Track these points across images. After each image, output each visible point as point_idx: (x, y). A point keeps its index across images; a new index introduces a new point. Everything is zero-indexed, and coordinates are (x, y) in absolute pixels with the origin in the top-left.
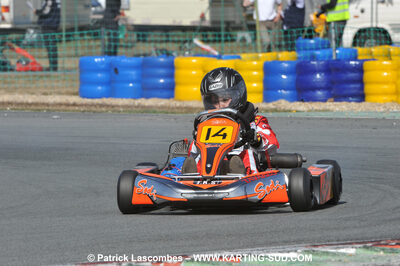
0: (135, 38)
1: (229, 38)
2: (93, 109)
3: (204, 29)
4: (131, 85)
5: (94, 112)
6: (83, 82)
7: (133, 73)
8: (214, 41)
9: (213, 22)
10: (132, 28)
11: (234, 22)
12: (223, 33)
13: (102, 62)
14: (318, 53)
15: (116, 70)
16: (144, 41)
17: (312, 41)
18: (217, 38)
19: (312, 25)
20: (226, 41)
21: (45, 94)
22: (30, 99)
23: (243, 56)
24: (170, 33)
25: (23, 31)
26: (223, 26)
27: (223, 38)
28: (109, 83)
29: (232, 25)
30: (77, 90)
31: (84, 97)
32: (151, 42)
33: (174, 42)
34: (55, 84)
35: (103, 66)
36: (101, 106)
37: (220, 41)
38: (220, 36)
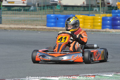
0: (63, 9)
1: (92, 10)
2: (51, 30)
3: (84, 7)
4: (62, 23)
5: (51, 31)
6: (48, 22)
7: (63, 20)
8: (87, 10)
9: (87, 5)
10: (62, 6)
11: (93, 5)
12: (90, 8)
13: (53, 16)
14: (119, 14)
15: (58, 19)
16: (66, 10)
17: (117, 11)
18: (88, 10)
19: (117, 6)
20: (91, 10)
21: (36, 25)
22: (32, 27)
23: (96, 15)
24: (74, 8)
25: (30, 7)
26: (90, 6)
27: (90, 10)
28: (55, 22)
29: (93, 6)
30: (46, 24)
31: (48, 26)
32: (68, 10)
33: (75, 10)
34: (39, 23)
35: (54, 17)
36: (53, 29)
37: (89, 10)
38: (89, 9)
